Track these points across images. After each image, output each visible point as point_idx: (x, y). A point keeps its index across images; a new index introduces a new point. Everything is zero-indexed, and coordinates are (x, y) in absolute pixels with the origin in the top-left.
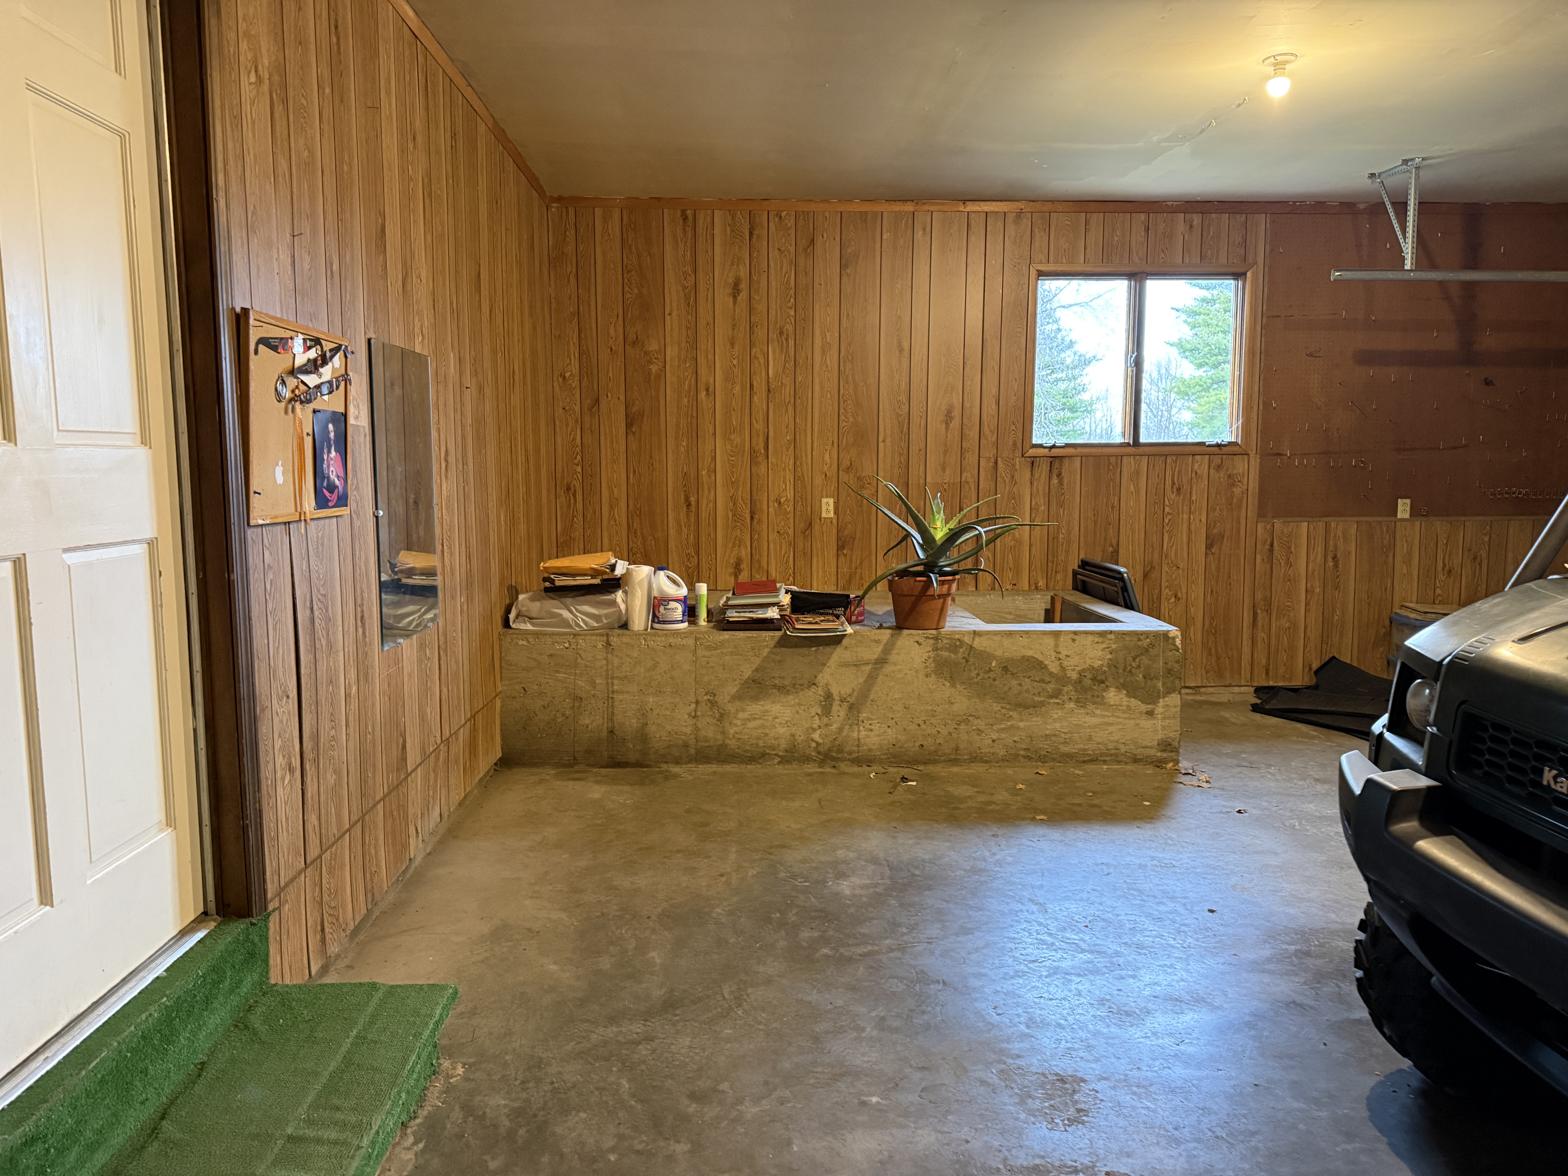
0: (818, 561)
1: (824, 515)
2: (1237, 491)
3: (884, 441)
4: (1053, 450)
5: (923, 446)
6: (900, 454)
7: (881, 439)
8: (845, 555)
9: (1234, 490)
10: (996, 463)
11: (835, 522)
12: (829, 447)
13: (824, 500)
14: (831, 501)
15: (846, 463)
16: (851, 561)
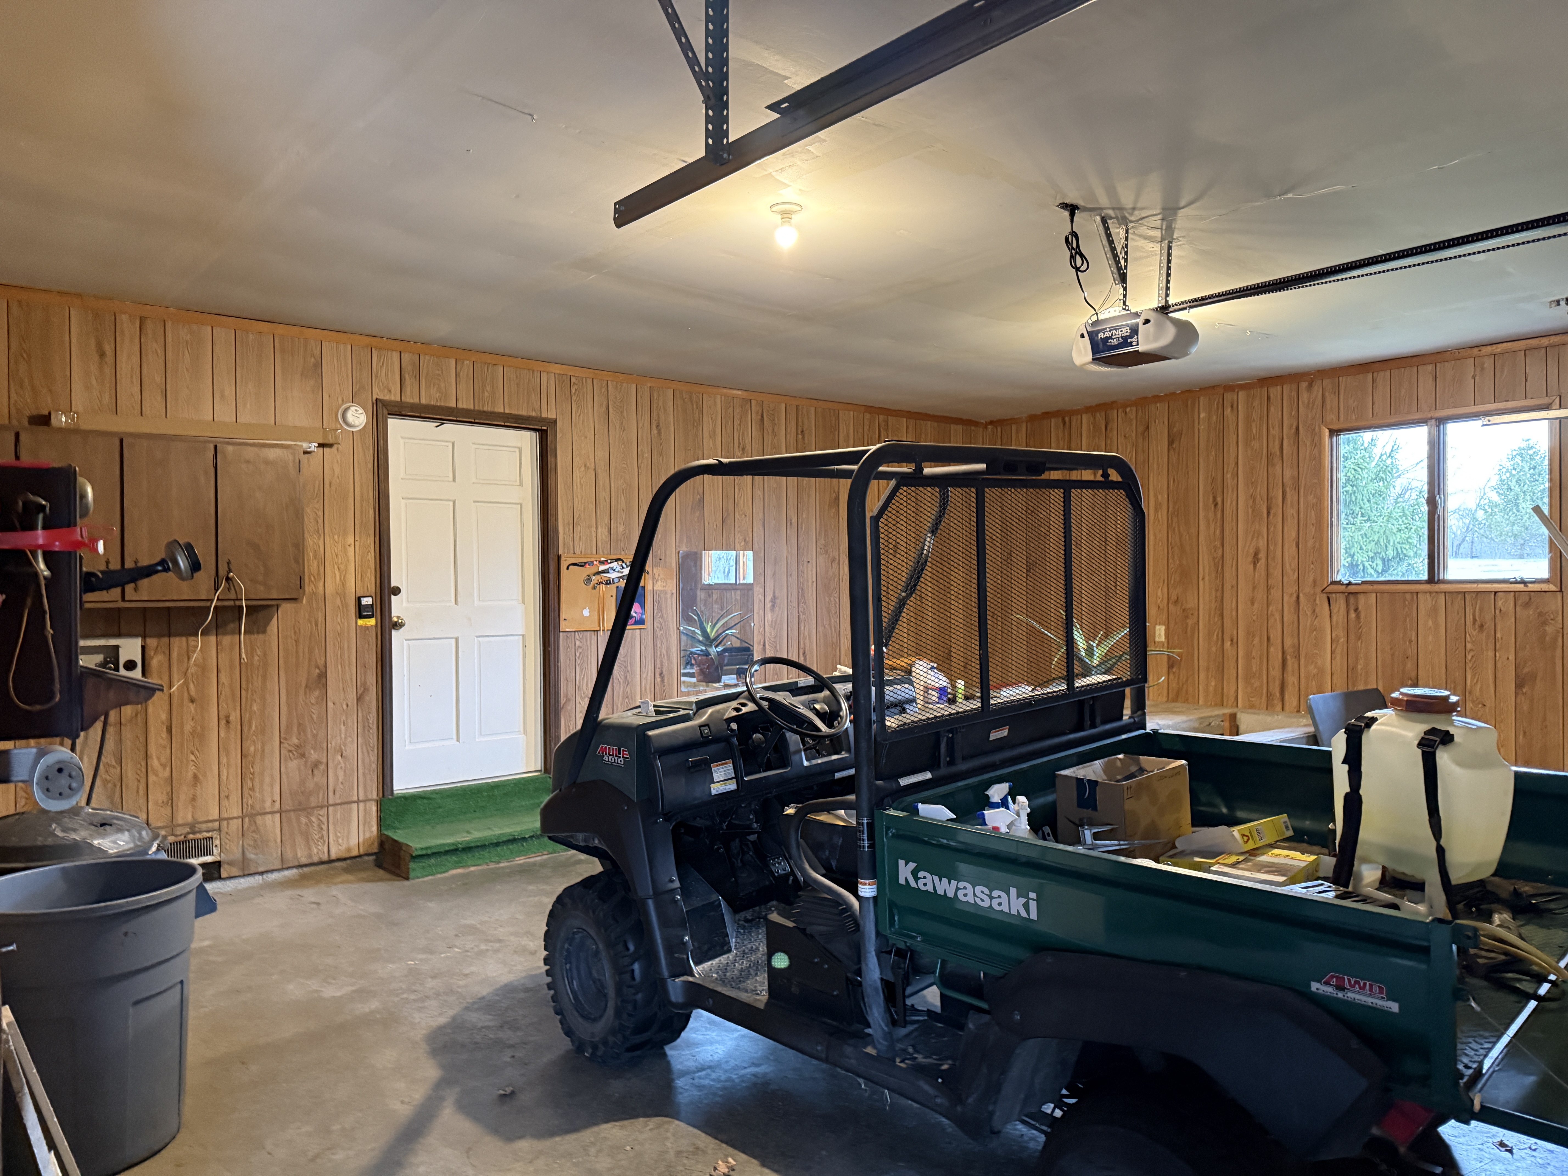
1: (1157, 639)
2: (1549, 629)
3: (1203, 579)
4: (1350, 587)
5: (1234, 582)
6: (1217, 591)
7: (1201, 578)
8: (1174, 673)
9: (1547, 628)
10: (1298, 597)
11: (1166, 645)
12: (1161, 585)
13: (1158, 627)
14: (1163, 628)
15: (1174, 598)
16: (1179, 678)
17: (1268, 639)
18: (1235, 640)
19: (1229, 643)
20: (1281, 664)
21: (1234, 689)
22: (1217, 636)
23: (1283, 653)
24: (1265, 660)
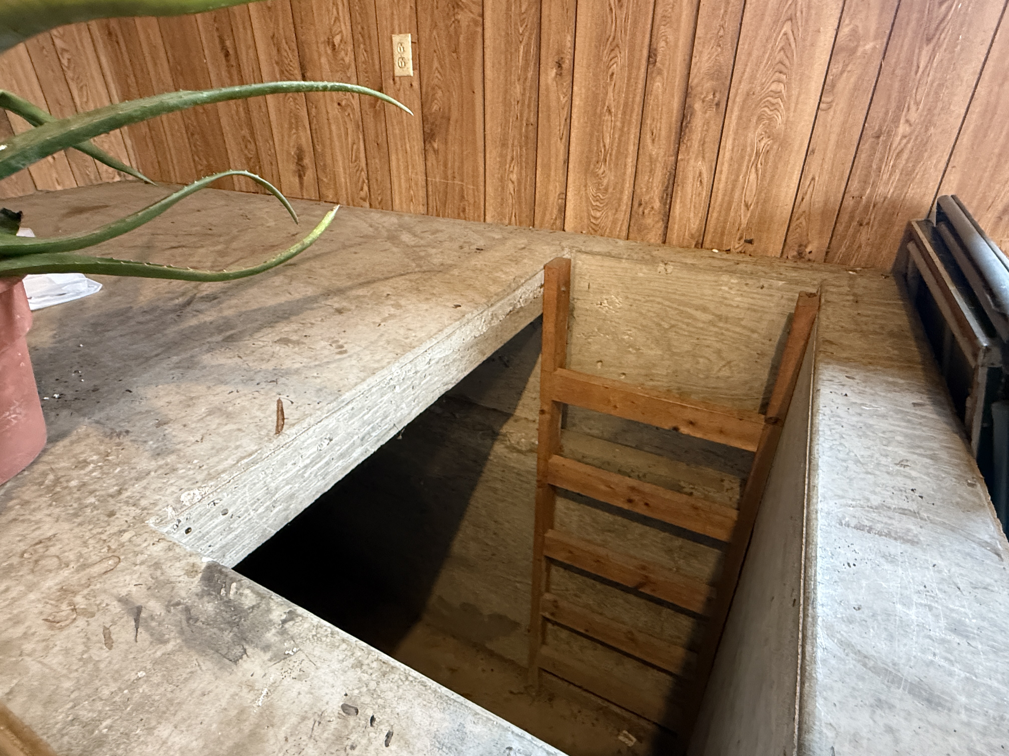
0: (398, 160)
1: (398, 72)
8: (436, 152)
11: (416, 84)
13: (396, 38)
14: (407, 40)
16: (445, 166)
17: (652, 54)
18: (566, 65)
19: (553, 73)
20: (675, 126)
21: (559, 189)
22: (527, 53)
23: (687, 93)
24: (635, 118)
